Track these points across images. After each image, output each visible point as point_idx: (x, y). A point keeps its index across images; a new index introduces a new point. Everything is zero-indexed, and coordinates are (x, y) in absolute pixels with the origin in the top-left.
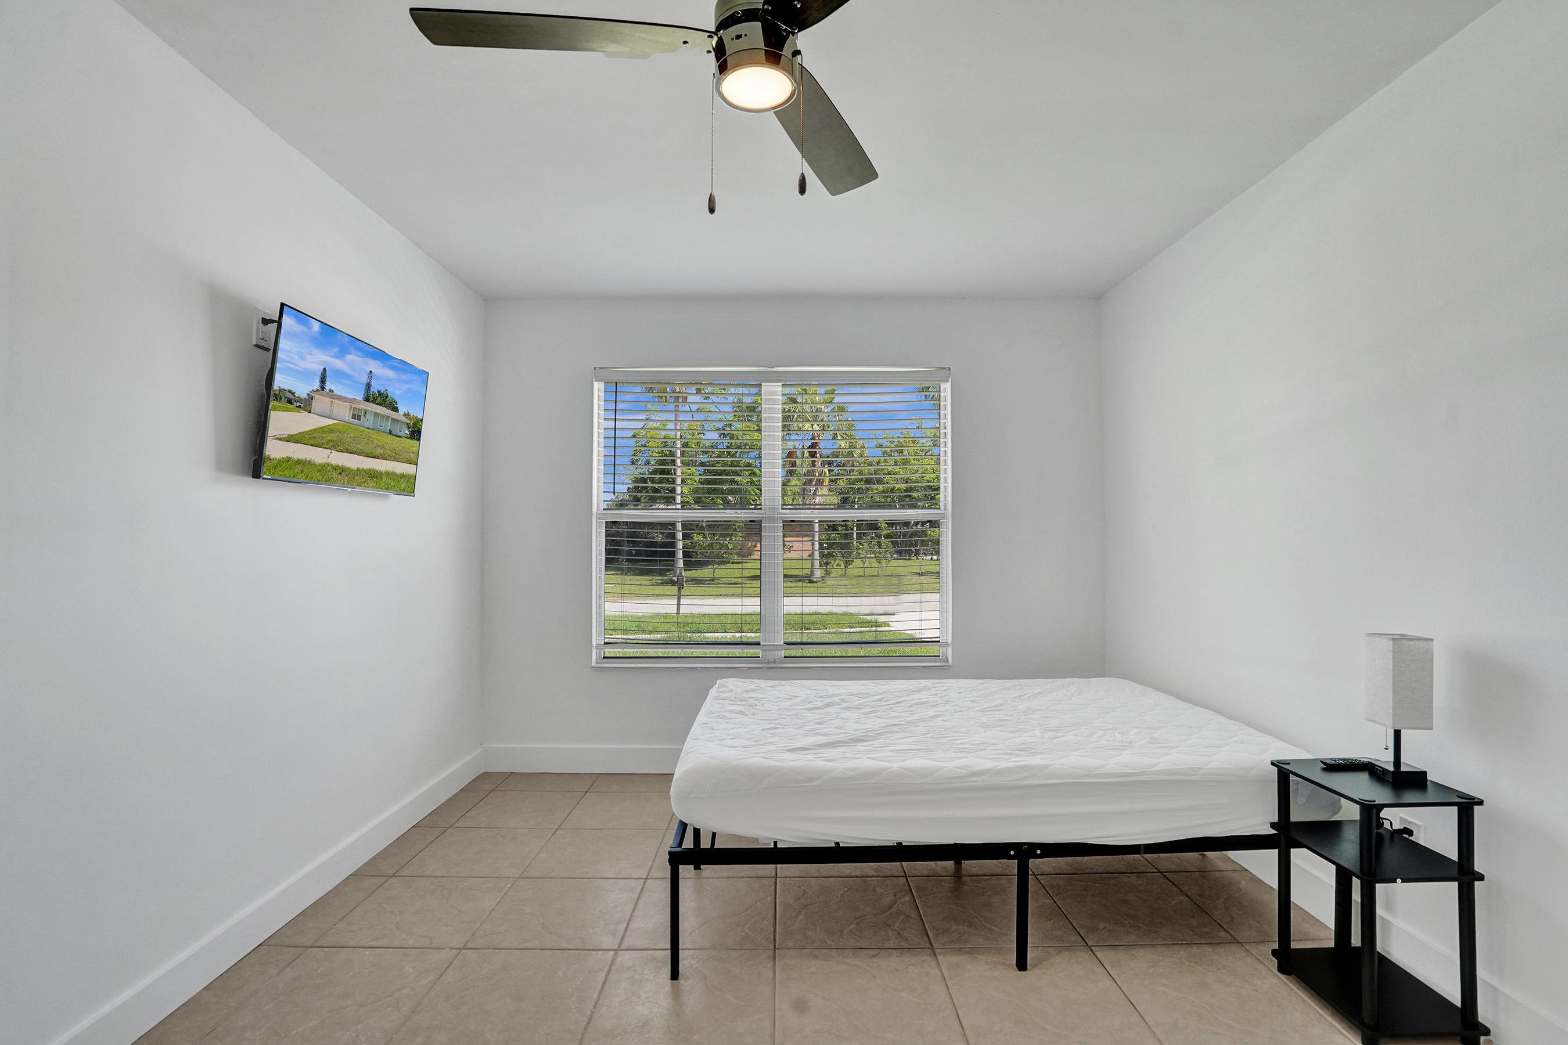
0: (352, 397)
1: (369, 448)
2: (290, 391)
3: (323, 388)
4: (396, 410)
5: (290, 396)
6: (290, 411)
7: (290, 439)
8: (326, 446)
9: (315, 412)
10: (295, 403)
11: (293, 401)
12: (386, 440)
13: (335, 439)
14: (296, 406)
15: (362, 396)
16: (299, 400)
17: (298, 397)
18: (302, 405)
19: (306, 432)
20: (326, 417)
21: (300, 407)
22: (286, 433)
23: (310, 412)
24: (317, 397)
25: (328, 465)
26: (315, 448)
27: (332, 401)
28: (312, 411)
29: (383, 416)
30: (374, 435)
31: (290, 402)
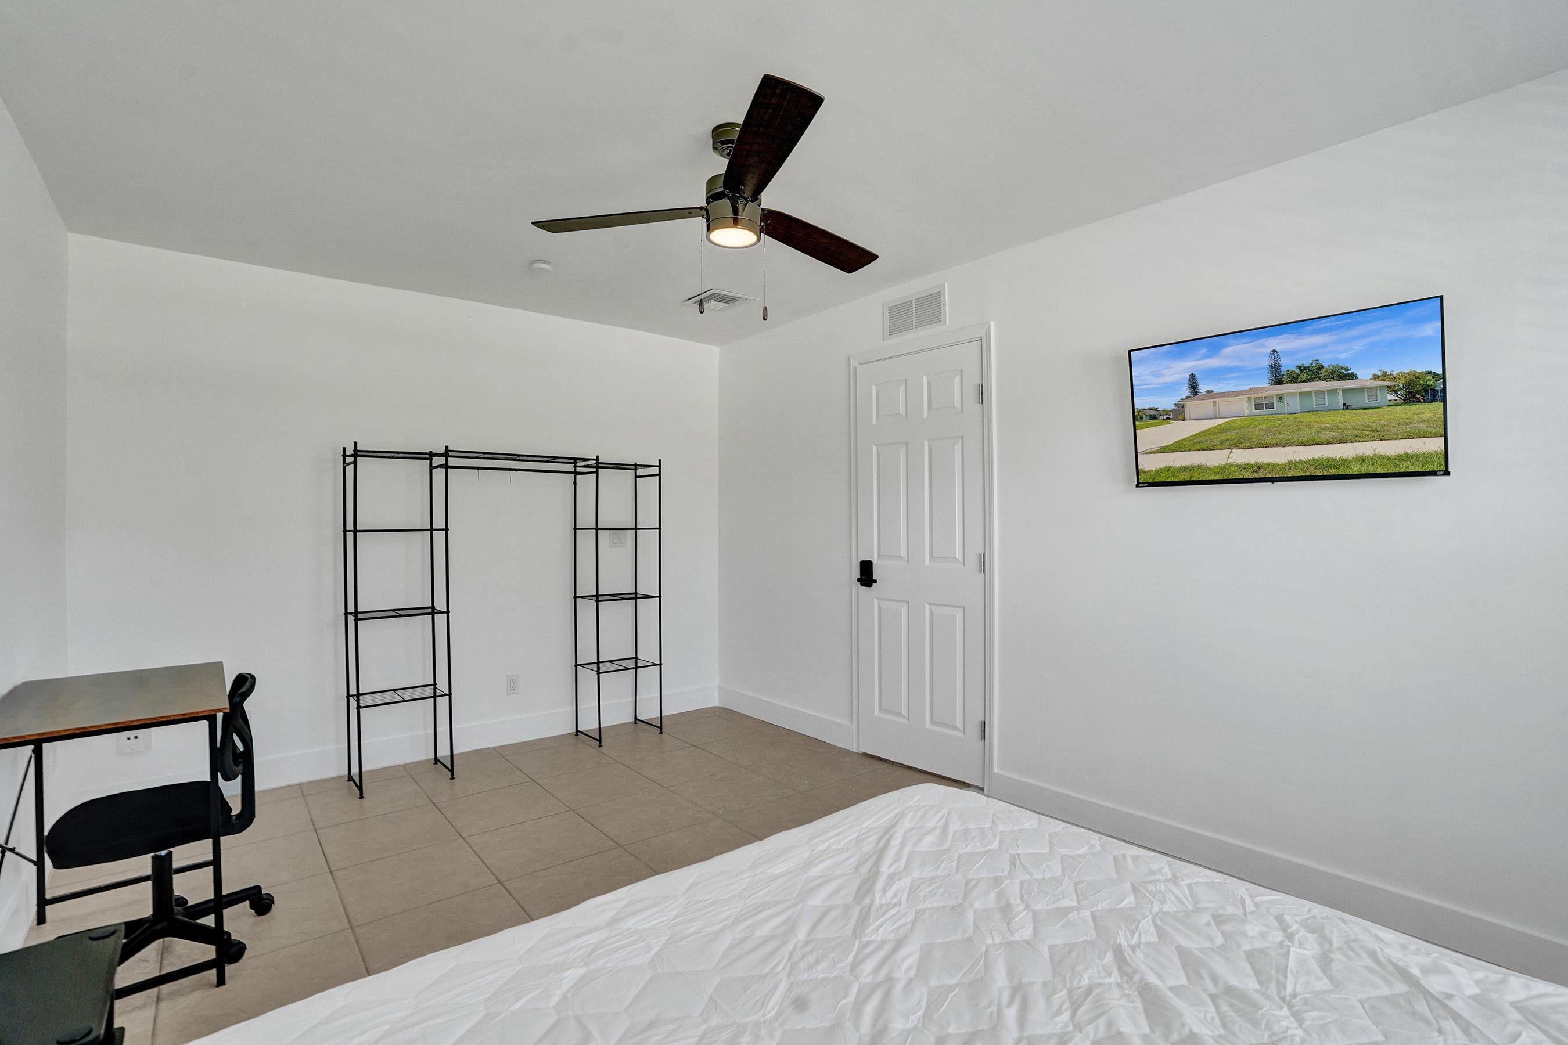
0: (1248, 388)
1: (1305, 434)
2: (1151, 409)
3: (1196, 393)
4: (1352, 377)
5: (1153, 413)
6: (1156, 426)
7: (1164, 450)
8: (1220, 447)
9: (1191, 418)
10: (1161, 417)
11: (1157, 416)
12: (1343, 419)
13: (1233, 437)
14: (1164, 419)
15: (1268, 381)
16: (1166, 412)
17: (1163, 411)
18: (1171, 417)
19: (1185, 440)
20: (1212, 419)
21: (1168, 418)
22: (1158, 446)
23: (1184, 420)
24: (1188, 403)
25: (1231, 465)
26: (1210, 451)
27: (1214, 402)
28: (1187, 417)
29: (1322, 392)
30: (1308, 418)
31: (1154, 417)
